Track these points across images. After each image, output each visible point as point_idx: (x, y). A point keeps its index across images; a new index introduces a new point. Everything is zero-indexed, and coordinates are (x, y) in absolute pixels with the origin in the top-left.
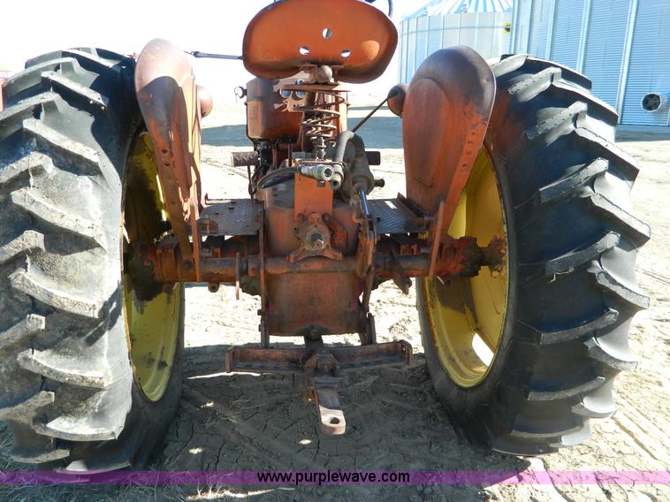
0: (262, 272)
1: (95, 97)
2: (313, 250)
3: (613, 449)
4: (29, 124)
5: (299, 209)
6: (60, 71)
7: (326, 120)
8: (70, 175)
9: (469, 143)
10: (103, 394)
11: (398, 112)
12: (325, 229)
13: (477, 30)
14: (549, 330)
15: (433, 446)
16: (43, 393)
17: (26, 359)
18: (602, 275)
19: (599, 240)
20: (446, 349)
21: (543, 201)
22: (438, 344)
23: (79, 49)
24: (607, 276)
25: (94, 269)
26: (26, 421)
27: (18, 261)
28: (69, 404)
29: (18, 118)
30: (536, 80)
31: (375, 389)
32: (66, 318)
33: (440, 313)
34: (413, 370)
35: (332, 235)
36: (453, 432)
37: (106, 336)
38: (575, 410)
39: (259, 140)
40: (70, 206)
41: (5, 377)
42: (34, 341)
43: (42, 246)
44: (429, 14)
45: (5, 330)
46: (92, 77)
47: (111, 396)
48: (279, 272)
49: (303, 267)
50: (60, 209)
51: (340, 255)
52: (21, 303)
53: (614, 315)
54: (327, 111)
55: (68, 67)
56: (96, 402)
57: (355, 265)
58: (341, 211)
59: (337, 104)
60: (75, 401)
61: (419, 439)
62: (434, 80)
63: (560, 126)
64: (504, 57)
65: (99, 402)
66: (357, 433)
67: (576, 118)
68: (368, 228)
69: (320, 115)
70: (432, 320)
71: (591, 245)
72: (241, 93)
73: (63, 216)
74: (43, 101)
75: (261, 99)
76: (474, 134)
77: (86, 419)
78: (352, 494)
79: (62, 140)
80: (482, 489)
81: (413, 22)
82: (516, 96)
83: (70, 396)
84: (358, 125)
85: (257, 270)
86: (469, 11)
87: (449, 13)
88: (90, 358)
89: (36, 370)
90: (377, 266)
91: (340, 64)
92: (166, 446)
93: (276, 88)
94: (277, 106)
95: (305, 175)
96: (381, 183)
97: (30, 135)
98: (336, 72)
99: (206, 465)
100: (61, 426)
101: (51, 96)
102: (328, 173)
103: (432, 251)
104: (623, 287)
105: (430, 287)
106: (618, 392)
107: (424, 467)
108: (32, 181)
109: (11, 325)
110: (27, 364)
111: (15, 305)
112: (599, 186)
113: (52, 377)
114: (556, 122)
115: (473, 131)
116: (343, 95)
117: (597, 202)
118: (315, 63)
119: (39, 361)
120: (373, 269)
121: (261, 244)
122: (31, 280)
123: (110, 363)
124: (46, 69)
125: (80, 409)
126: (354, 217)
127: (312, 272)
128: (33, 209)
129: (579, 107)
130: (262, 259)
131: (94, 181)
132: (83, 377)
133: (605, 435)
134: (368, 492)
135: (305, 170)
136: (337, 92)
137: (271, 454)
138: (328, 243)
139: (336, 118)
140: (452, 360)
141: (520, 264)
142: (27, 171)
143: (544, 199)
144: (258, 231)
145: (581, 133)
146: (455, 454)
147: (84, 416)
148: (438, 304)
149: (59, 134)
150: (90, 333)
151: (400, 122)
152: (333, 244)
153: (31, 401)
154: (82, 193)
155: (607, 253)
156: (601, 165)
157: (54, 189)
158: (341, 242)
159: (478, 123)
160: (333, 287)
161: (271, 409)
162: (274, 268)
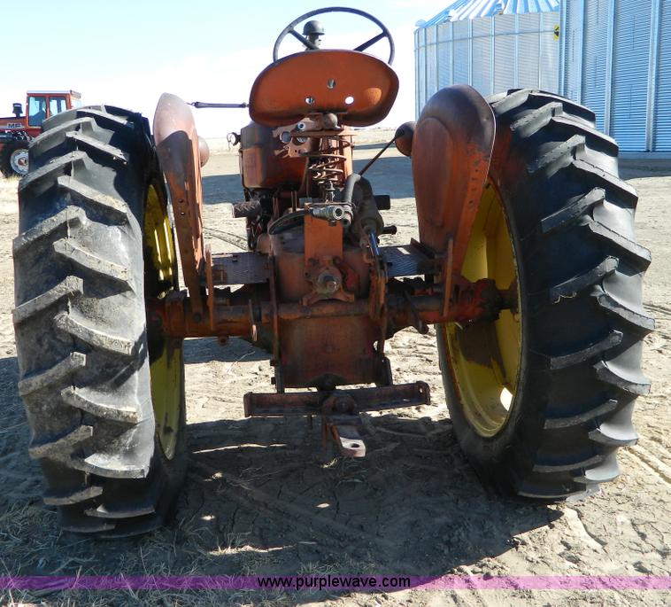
0: (275, 317)
1: (117, 153)
2: (325, 292)
3: (654, 499)
4: (63, 181)
5: (309, 253)
6: (80, 130)
7: (331, 164)
8: (102, 226)
9: (473, 179)
10: (134, 431)
11: (407, 152)
12: (336, 270)
13: (517, 36)
14: (557, 354)
15: (460, 502)
16: (83, 427)
17: (69, 394)
18: (604, 298)
19: (598, 264)
20: (472, 405)
21: (544, 231)
22: (464, 401)
23: (90, 108)
24: (609, 299)
25: (126, 311)
26: (62, 460)
27: (60, 304)
28: (103, 440)
29: (52, 176)
30: (537, 116)
31: (396, 455)
32: (103, 356)
33: (463, 367)
34: (439, 434)
35: (343, 278)
36: (482, 490)
37: (136, 374)
38: (592, 436)
39: (256, 189)
40: (104, 253)
41: (46, 414)
42: (75, 379)
43: (82, 291)
44: (451, 20)
45: (50, 368)
46: (109, 134)
47: (140, 435)
48: (293, 317)
49: (315, 311)
50: (96, 256)
51: (352, 297)
52: (63, 343)
53: (618, 337)
54: (331, 155)
55: (87, 126)
56: (128, 439)
57: (368, 308)
58: (352, 255)
59: (341, 148)
60: (110, 437)
61: (445, 497)
62: (439, 119)
63: (559, 159)
64: (510, 92)
65: (130, 440)
66: (379, 493)
67: (574, 151)
68: (378, 267)
69: (325, 160)
70: (456, 378)
71: (591, 269)
72: (234, 140)
73: (99, 262)
74: (73, 159)
75: (260, 145)
76: (477, 171)
77: (118, 456)
78: (376, 545)
79: (94, 194)
80: (511, 537)
81: (432, 31)
82: (518, 132)
83: (106, 432)
84: (364, 167)
85: (270, 316)
86: (505, 12)
87: (478, 16)
88: (124, 395)
89: (78, 405)
90: (390, 308)
91: (345, 111)
92: (177, 512)
93: (275, 134)
94: (277, 152)
95: (316, 216)
96: (392, 230)
97: (65, 190)
98: (341, 118)
99: (222, 527)
100: (97, 461)
101: (79, 155)
102: (339, 212)
103: (444, 290)
104: (625, 308)
105: (452, 341)
106: (667, 447)
107: (450, 521)
108: (69, 232)
109: (55, 363)
110: (70, 399)
111: (58, 345)
112: (598, 214)
113: (92, 411)
114: (556, 156)
115: (477, 168)
116: (347, 139)
117: (595, 229)
118: (320, 111)
119: (80, 396)
120: (386, 310)
121: (273, 290)
122: (73, 320)
123: (140, 401)
124: (68, 129)
125: (113, 446)
126: (365, 256)
127: (324, 316)
128: (73, 256)
129: (578, 139)
130: (275, 305)
131: (122, 231)
132: (118, 411)
133: (647, 486)
134: (391, 544)
135: (316, 212)
136: (341, 137)
137: (288, 516)
138: (340, 285)
139: (342, 162)
140: (478, 416)
141: (529, 294)
142: (66, 223)
143: (546, 229)
144: (268, 280)
145: (579, 165)
146: (484, 507)
147: (116, 454)
148: (462, 358)
149: (91, 189)
150: (123, 370)
151: (409, 162)
152: (345, 287)
153: (72, 436)
154: (113, 241)
155: (608, 278)
156: (598, 194)
157: (88, 239)
158: (353, 285)
159: (480, 160)
160: (346, 332)
161: (284, 476)
162: (287, 314)
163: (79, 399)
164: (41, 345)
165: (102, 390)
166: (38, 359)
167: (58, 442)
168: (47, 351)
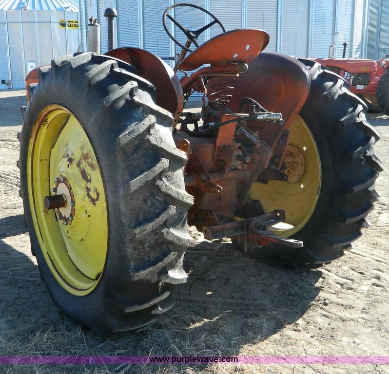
2: (235, 165)
4: (136, 99)
5: (218, 144)
13: (37, 24)
16: (173, 253)
17: (168, 233)
18: (373, 156)
19: (369, 140)
27: (160, 176)
38: (363, 224)
41: (147, 249)
67: (341, 87)
74: (134, 86)
77: (177, 270)
80: (313, 286)
86: (28, 8)
104: (379, 160)
110: (168, 236)
117: (365, 123)
119: (173, 232)
145: (348, 93)
150: (185, 215)
153: (166, 260)
163: (173, 234)
164: (147, 204)
165: (178, 228)
166: (145, 213)
167: (157, 265)
168: (150, 207)
